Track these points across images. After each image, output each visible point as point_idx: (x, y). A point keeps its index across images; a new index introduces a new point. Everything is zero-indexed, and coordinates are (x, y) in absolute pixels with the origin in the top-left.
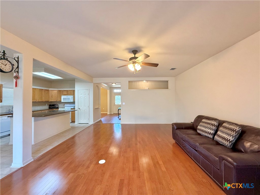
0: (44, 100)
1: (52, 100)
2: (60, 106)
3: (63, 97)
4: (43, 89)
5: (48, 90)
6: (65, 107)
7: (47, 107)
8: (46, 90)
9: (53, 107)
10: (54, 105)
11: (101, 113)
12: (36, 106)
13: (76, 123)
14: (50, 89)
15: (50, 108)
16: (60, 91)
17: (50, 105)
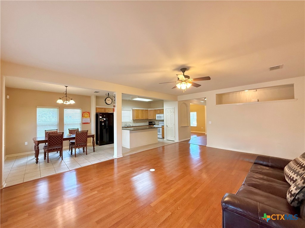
0: (144, 118)
1: (150, 118)
2: (156, 123)
3: (157, 115)
4: (143, 110)
5: (148, 110)
6: (160, 124)
7: (147, 124)
8: (146, 110)
9: (151, 123)
10: (151, 122)
11: (191, 131)
12: (140, 122)
13: (165, 139)
14: (149, 109)
15: (149, 124)
16: (155, 110)
17: (149, 122)
